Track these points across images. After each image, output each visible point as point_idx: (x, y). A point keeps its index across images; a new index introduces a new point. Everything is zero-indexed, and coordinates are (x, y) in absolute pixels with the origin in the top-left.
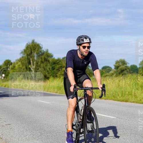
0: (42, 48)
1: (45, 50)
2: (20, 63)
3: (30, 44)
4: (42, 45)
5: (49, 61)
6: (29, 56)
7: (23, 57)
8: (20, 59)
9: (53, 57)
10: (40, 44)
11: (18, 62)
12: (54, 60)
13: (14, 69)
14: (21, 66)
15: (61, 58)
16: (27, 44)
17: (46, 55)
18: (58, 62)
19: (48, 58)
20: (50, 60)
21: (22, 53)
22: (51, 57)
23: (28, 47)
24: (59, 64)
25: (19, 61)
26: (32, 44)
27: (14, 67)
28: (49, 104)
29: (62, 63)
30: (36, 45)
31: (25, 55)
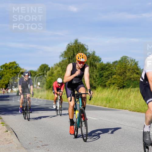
0: (88, 49)
1: (91, 53)
2: (59, 69)
3: (73, 45)
4: (87, 46)
5: (96, 66)
6: (70, 60)
7: (63, 61)
8: (60, 63)
9: (101, 62)
10: (85, 45)
11: (57, 67)
12: (102, 65)
13: (52, 76)
14: (61, 72)
15: (111, 63)
16: (69, 44)
17: (92, 58)
18: (107, 67)
19: (94, 63)
20: (98, 65)
21: (62, 55)
22: (98, 62)
23: (69, 48)
24: (108, 69)
25: (59, 66)
26: (75, 44)
27: (52, 73)
28: (95, 120)
29: (112, 69)
30: (80, 46)
31: (66, 59)
